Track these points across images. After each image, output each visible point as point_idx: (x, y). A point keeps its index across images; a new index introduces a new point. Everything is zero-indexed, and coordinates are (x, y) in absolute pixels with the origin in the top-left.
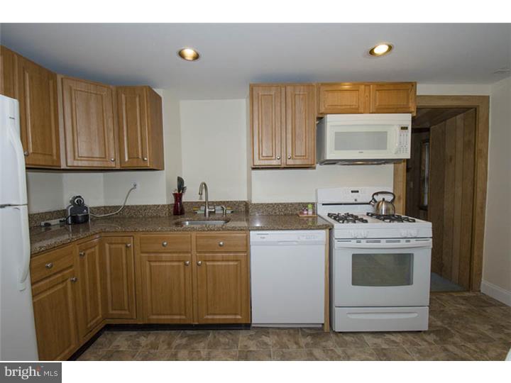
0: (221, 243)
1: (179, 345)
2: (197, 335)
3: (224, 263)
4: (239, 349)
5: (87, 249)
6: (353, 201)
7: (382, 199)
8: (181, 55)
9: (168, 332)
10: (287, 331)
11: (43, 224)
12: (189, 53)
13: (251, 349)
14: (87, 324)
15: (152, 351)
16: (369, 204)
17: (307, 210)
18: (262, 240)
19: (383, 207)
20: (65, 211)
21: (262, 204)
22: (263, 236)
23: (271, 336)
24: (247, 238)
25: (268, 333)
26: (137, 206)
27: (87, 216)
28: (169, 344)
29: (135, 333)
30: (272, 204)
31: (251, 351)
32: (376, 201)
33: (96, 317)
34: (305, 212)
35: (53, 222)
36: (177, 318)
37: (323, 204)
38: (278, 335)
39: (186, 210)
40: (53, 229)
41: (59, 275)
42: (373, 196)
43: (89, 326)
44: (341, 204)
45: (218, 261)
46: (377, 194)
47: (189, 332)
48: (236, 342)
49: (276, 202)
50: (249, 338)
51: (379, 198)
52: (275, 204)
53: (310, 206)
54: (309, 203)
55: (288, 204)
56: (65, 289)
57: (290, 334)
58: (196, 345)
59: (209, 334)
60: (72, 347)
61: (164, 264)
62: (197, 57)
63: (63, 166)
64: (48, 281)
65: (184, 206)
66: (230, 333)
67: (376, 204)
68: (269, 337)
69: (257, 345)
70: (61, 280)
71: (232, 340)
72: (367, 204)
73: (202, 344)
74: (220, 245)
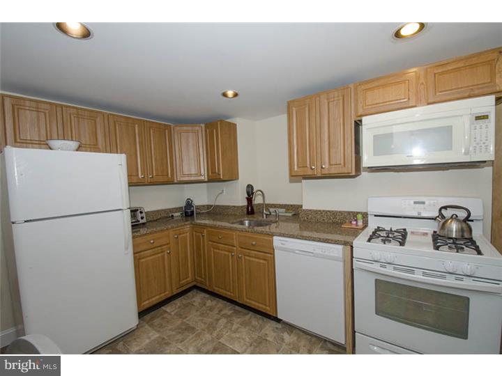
0: (254, 243)
1: (225, 314)
2: (240, 312)
3: (257, 260)
4: (260, 335)
5: (180, 234)
6: (416, 214)
7: (450, 216)
8: (225, 95)
9: (225, 302)
10: (310, 337)
11: (170, 215)
12: (230, 93)
13: (268, 339)
14: (180, 281)
15: (208, 312)
16: (435, 219)
17: (356, 220)
18: (281, 245)
19: (454, 226)
20: (182, 208)
21: (310, 210)
22: (283, 242)
23: (292, 336)
24: (271, 242)
25: (292, 332)
26: (223, 206)
27: (192, 212)
28: (220, 311)
29: (207, 296)
30: (320, 211)
31: (267, 340)
32: (443, 217)
33: (187, 278)
34: (355, 223)
35: (175, 215)
36: (228, 294)
37: (375, 216)
38: (299, 337)
39: (255, 211)
40: (175, 219)
41: (159, 248)
42: (440, 210)
43: (181, 282)
44: (401, 217)
45: (252, 257)
46: (445, 208)
47: (237, 307)
48: (261, 328)
49: (324, 209)
50: (273, 330)
51: (447, 213)
52: (323, 211)
53: (360, 216)
54: (358, 213)
55: (337, 212)
56: (163, 257)
57: (310, 341)
58: (234, 318)
59: (248, 314)
60: (167, 293)
61: (221, 252)
62: (236, 95)
63: (176, 181)
64: (151, 251)
65: (255, 208)
66: (263, 320)
67: (444, 221)
68: (290, 335)
69: (275, 338)
70: (160, 251)
71: (261, 325)
72: (432, 219)
73: (239, 320)
74: (252, 244)
